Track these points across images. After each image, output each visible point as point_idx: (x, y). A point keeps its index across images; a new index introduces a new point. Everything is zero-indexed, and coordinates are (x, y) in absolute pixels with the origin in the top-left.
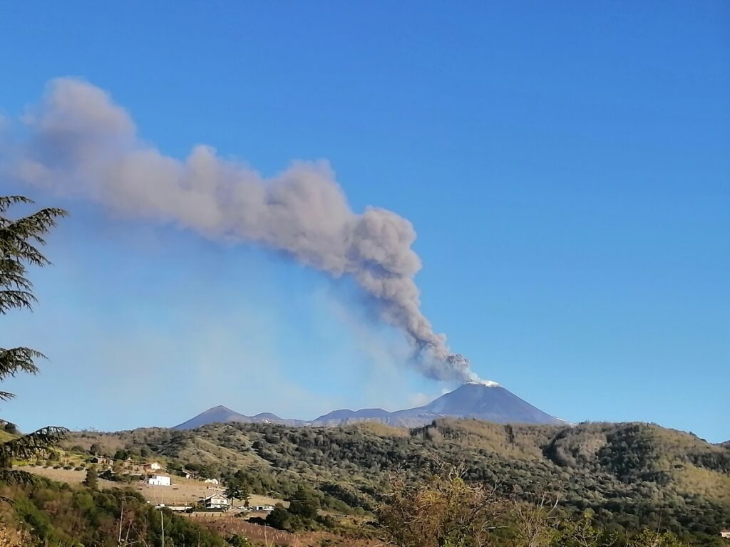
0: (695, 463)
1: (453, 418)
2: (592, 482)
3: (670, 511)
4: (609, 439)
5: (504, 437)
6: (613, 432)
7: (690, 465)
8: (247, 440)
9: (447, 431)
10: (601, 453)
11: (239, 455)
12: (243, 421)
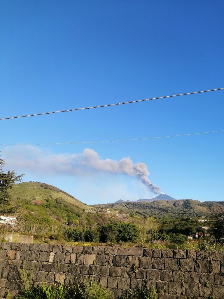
0: (198, 205)
1: (158, 200)
2: (181, 209)
3: (195, 214)
4: (184, 202)
5: (167, 202)
6: (185, 201)
7: (198, 206)
8: (124, 205)
9: (157, 202)
10: (183, 205)
11: (123, 207)
12: (123, 202)
